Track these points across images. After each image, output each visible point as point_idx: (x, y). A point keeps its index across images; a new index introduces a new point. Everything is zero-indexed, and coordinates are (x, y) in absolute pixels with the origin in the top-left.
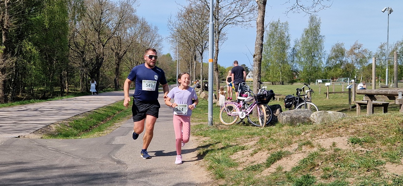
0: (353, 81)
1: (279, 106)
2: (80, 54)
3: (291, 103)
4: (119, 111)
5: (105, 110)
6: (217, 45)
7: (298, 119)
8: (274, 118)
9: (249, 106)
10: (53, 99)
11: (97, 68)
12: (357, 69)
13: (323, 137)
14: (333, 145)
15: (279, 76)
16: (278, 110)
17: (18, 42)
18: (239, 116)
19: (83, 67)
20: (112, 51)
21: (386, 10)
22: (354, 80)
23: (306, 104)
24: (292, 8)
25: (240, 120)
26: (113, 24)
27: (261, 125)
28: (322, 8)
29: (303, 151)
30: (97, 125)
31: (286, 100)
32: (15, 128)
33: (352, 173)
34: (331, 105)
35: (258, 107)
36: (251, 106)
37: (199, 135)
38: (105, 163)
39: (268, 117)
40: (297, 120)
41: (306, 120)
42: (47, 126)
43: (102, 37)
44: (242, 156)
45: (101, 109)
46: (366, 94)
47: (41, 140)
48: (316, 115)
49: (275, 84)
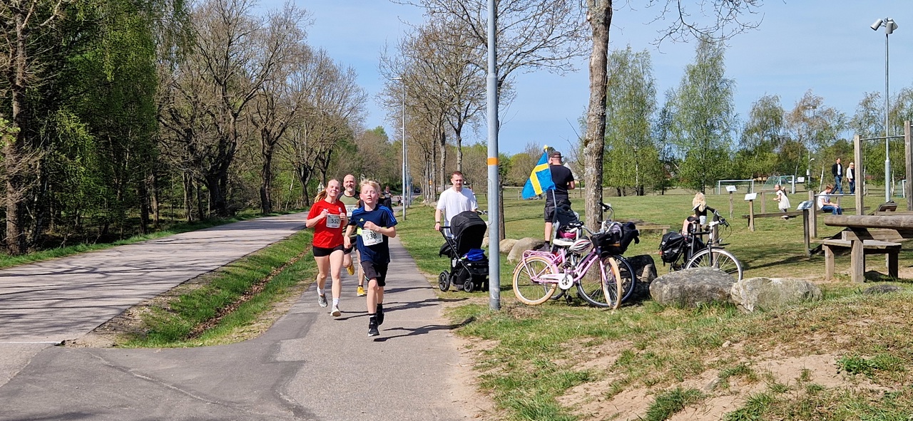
0: (802, 179)
1: (648, 260)
2: (183, 136)
3: (675, 251)
4: (277, 267)
5: (246, 266)
7: (699, 292)
8: (639, 287)
9: (580, 261)
10: (128, 241)
11: (220, 165)
12: (811, 153)
13: (775, 355)
14: (803, 377)
15: (633, 175)
16: (646, 269)
17: (45, 114)
18: (557, 283)
19: (192, 164)
20: (254, 126)
21: (880, 25)
22: (804, 178)
23: (711, 253)
24: (669, 31)
25: (560, 292)
26: (254, 64)
27: (609, 304)
28: (739, 30)
29: (732, 389)
30: (232, 305)
31: (664, 243)
32: (52, 319)
34: (762, 246)
35: (601, 262)
36: (585, 261)
37: (471, 333)
38: (266, 413)
39: (624, 284)
40: (695, 294)
41: (717, 296)
42: (123, 313)
43: (231, 94)
44: (585, 399)
45: (238, 264)
46: (848, 226)
47: (113, 351)
48: (744, 287)
49: (624, 192)
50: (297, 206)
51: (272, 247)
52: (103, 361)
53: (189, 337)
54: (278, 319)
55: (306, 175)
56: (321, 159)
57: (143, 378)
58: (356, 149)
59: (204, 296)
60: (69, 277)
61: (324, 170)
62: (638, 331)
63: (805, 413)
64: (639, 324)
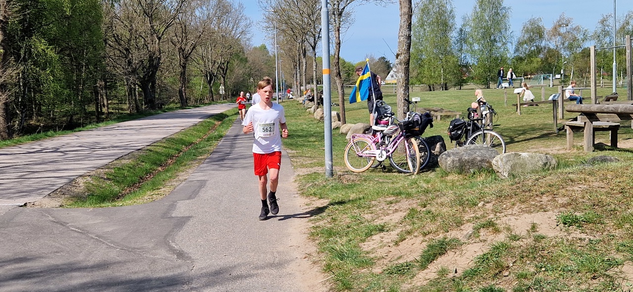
0: (558, 76)
1: (439, 139)
2: (123, 53)
3: (459, 132)
5: (165, 145)
6: (337, 35)
7: (472, 163)
8: (433, 158)
9: (391, 139)
10: (84, 129)
11: (151, 73)
12: (564, 57)
13: (514, 212)
14: (532, 229)
15: (440, 76)
16: (438, 145)
17: (24, 40)
18: (375, 157)
19: (130, 73)
20: (173, 46)
22: (560, 75)
23: (484, 134)
25: (378, 164)
27: (412, 171)
29: (481, 238)
30: (151, 174)
31: (451, 127)
32: (20, 187)
33: (566, 282)
34: (525, 126)
35: (406, 141)
36: (395, 141)
37: (311, 194)
39: (423, 157)
40: (470, 164)
41: (485, 165)
42: (72, 181)
43: (156, 24)
44: (380, 245)
45: (159, 144)
46: (582, 112)
47: (59, 210)
48: (502, 160)
49: (433, 88)
50: (206, 101)
51: (185, 132)
52: (51, 218)
53: (118, 198)
54: (179, 185)
55: (211, 79)
56: (221, 68)
57: (76, 231)
58: (246, 60)
59: (131, 168)
60: (39, 155)
61: (224, 76)
62: (427, 192)
63: (531, 256)
64: (429, 186)
